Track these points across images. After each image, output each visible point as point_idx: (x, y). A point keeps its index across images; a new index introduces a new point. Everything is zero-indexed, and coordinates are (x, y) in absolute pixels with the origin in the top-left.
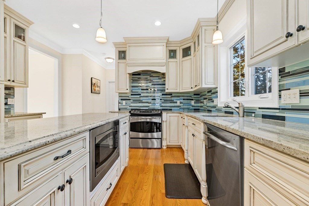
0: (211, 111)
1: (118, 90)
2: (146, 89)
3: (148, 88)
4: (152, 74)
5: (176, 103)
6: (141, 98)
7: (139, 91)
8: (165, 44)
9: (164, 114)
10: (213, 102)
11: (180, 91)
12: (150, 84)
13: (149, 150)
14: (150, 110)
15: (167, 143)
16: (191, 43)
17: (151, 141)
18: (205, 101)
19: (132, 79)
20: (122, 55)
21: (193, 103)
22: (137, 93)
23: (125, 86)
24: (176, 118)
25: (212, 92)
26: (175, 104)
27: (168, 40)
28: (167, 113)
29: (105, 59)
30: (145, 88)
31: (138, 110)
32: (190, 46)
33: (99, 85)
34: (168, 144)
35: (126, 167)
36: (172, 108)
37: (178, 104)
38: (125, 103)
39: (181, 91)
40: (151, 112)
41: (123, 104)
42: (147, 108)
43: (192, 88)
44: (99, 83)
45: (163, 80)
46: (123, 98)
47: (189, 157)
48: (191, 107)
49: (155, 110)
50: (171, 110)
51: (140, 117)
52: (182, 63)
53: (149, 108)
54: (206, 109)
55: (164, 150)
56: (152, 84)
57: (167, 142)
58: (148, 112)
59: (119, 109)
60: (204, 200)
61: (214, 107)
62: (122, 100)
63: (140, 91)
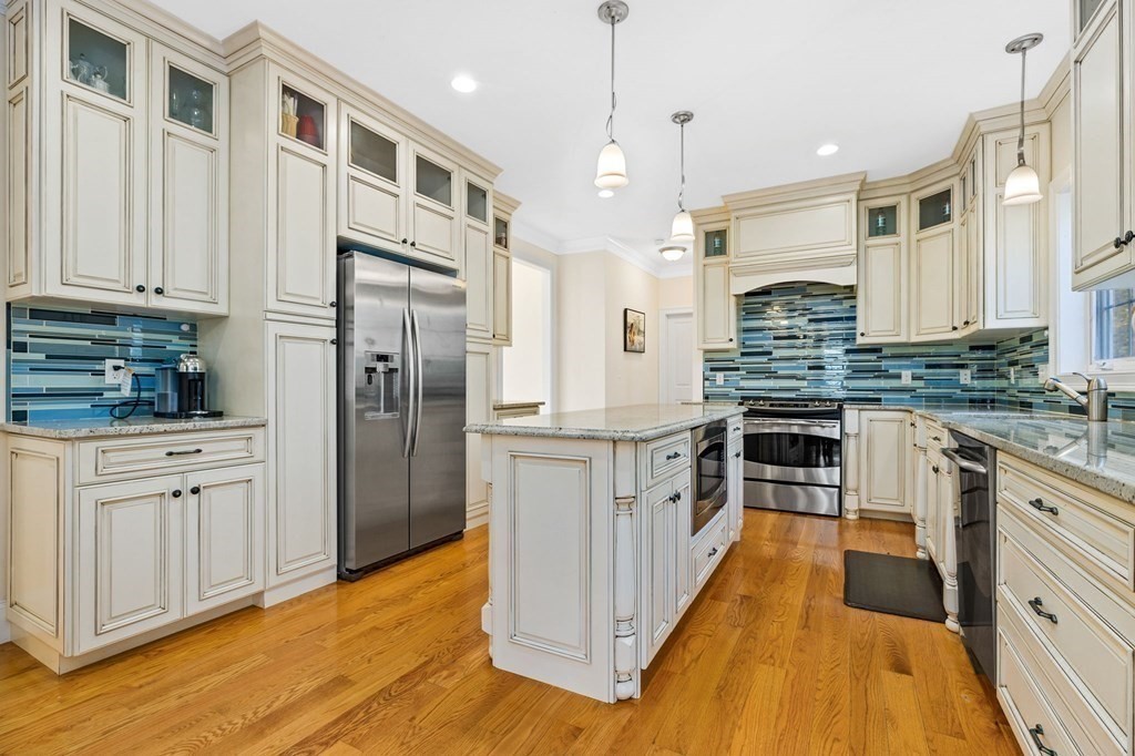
0: (1030, 405)
1: (704, 342)
2: (786, 335)
3: (796, 332)
4: (809, 289)
5: (898, 377)
6: (774, 365)
7: (766, 343)
8: (853, 197)
9: (851, 414)
10: (1036, 374)
11: (909, 337)
12: (802, 322)
13: (798, 518)
14: (803, 400)
15: (859, 504)
16: (952, 179)
17: (806, 491)
18: (1012, 372)
19: (744, 309)
20: (715, 243)
21: (965, 377)
22: (760, 350)
23: (725, 332)
24: (895, 426)
25: (1034, 342)
26: (894, 383)
27: (863, 182)
28: (860, 410)
29: (662, 250)
30: (784, 333)
31: (764, 399)
32: (949, 191)
33: (642, 329)
34: (865, 506)
35: (734, 543)
36: (882, 396)
37: (906, 379)
38: (722, 379)
39: (915, 339)
40: (806, 406)
41: (718, 383)
42: (793, 395)
43: (955, 328)
44: (642, 323)
45: (847, 304)
46: (716, 363)
47: (928, 540)
48: (958, 391)
49: (819, 400)
50: (879, 400)
51: (768, 421)
52: (919, 247)
53: (798, 393)
54: (1014, 399)
55: (851, 523)
56: (810, 321)
57: (859, 500)
58: (797, 406)
59: (706, 397)
60: (952, 623)
61: (1040, 391)
62: (712, 369)
63: (768, 343)
